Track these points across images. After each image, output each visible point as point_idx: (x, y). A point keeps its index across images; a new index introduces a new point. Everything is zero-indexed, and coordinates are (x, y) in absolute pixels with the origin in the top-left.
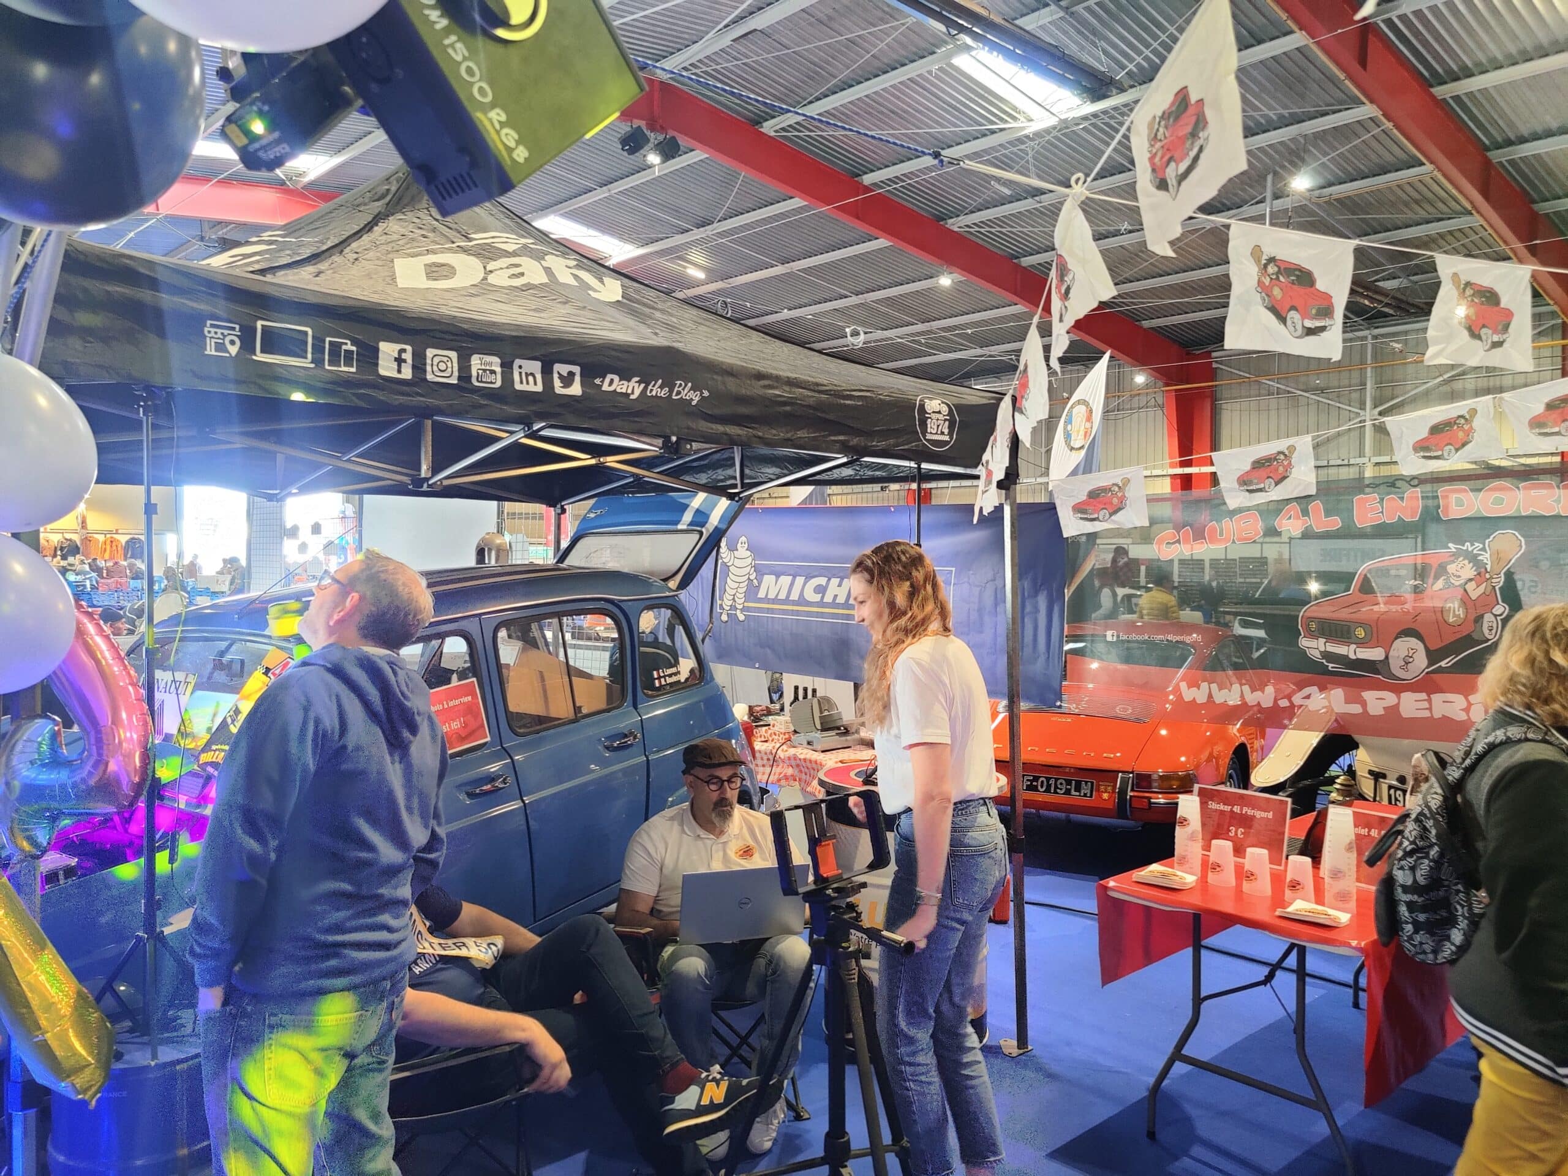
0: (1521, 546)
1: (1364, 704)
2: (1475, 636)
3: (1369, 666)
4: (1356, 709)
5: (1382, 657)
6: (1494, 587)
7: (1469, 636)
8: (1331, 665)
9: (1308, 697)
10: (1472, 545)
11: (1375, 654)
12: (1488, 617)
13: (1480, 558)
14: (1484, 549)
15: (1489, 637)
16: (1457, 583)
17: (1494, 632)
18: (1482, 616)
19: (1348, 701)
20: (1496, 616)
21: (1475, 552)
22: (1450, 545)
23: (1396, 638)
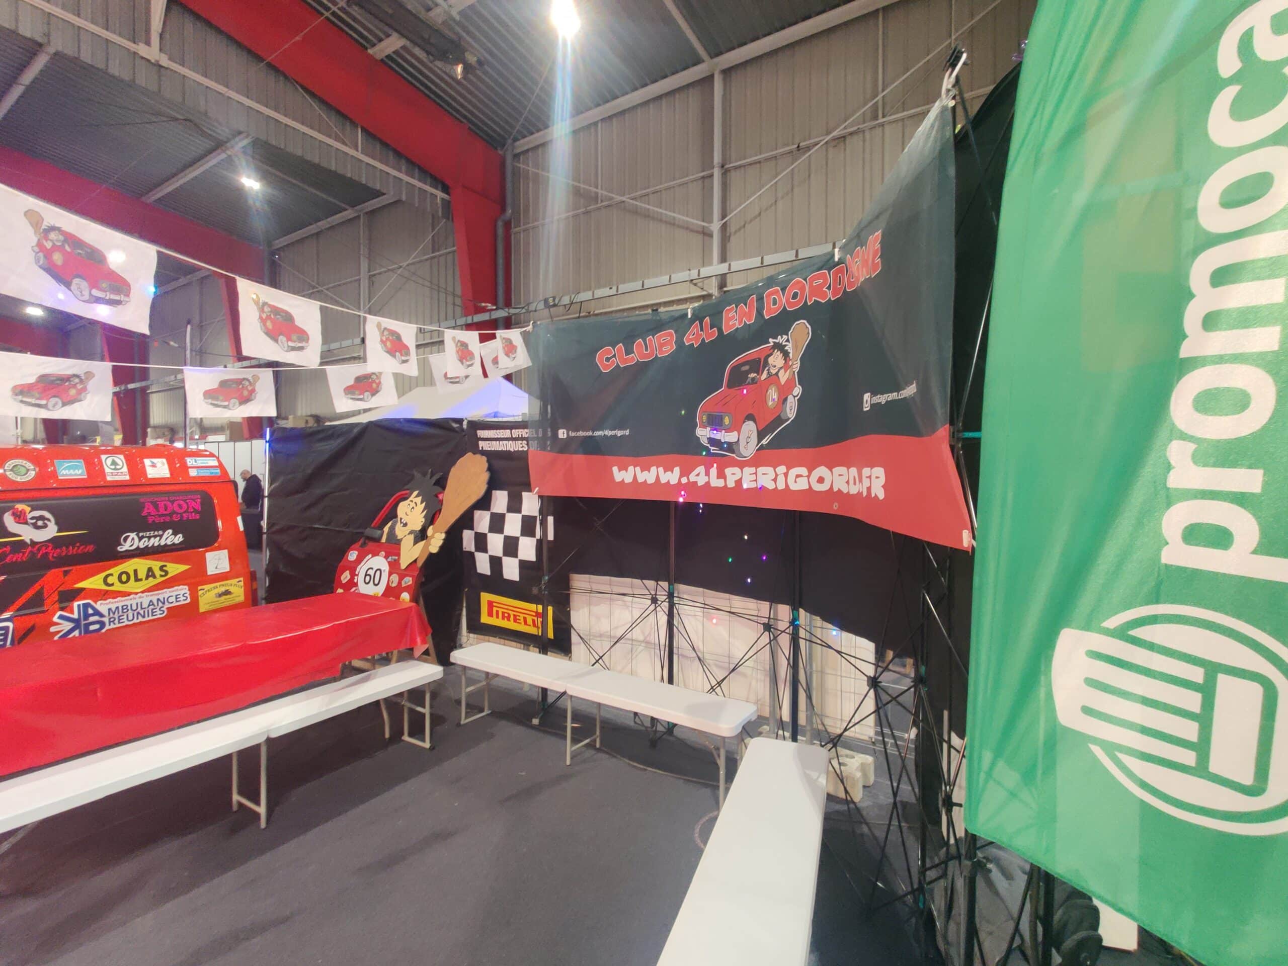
0: (808, 333)
1: (725, 478)
2: (783, 417)
3: (731, 447)
4: (720, 483)
5: (736, 440)
6: (794, 372)
7: (779, 416)
8: (712, 448)
9: (698, 475)
10: (782, 337)
11: (731, 437)
12: (790, 398)
13: (786, 348)
14: (788, 341)
15: (790, 416)
16: (773, 371)
17: (793, 411)
18: (787, 398)
19: (718, 478)
20: (794, 397)
21: (784, 343)
22: (771, 340)
23: (744, 422)
